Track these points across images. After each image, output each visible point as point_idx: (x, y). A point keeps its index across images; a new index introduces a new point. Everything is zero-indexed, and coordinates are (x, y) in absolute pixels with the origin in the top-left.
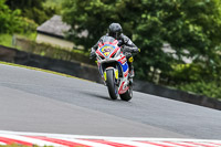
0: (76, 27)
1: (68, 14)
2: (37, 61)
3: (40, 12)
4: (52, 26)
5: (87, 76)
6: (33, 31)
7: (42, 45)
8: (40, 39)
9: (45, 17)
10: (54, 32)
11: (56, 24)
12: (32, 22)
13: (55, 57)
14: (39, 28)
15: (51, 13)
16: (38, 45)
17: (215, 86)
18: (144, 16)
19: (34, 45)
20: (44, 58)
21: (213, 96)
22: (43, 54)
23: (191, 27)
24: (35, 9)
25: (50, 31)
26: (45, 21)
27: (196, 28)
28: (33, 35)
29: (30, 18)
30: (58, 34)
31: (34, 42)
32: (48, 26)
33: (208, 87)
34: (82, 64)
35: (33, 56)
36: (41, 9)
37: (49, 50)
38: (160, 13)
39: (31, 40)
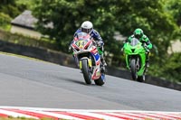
0: (44, 20)
1: (36, 9)
2: (12, 48)
3: (14, 8)
4: (24, 19)
5: (52, 60)
6: (8, 23)
7: (16, 34)
8: (14, 30)
9: (18, 12)
10: (25, 24)
11: (27, 18)
12: (7, 16)
13: (26, 44)
14: (13, 21)
15: (23, 8)
16: (12, 35)
17: (157, 67)
18: (99, 10)
19: (9, 35)
20: (18, 45)
21: (157, 75)
22: (16, 42)
23: (137, 19)
24: (10, 6)
25: (22, 23)
26: (18, 15)
27: (142, 20)
28: (9, 26)
29: (6, 13)
30: (28, 25)
31: (9, 32)
32: (20, 19)
33: (152, 68)
34: (49, 50)
35: (8, 44)
36: (15, 5)
37: (21, 39)
38: (112, 8)
39: (7, 30)
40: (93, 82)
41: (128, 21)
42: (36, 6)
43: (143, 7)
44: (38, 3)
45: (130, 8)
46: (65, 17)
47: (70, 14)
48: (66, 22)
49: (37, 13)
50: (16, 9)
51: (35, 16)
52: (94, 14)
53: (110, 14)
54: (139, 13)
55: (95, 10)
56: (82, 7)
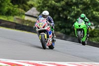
1: (39, 7)
2: (25, 28)
3: (26, 6)
4: (32, 12)
6: (23, 14)
7: (27, 21)
8: (26, 18)
9: (29, 8)
11: (34, 11)
12: (23, 10)
14: (26, 13)
15: (31, 6)
18: (73, 7)
19: (23, 21)
22: (28, 25)
23: (94, 12)
24: (24, 5)
25: (31, 14)
26: (28, 10)
27: (96, 13)
28: (24, 16)
29: (22, 9)
30: (34, 16)
31: (24, 19)
32: (30, 12)
35: (23, 26)
36: (27, 4)
37: (30, 23)
38: (81, 6)
39: (22, 18)
40: (47, 47)
41: (89, 14)
42: (39, 5)
43: (97, 6)
44: (40, 3)
45: (90, 6)
46: (54, 11)
47: (57, 10)
48: (55, 14)
49: (39, 9)
50: (28, 6)
51: (38, 11)
52: (70, 9)
53: (79, 10)
54: (95, 9)
55: (71, 7)
56: (64, 6)
